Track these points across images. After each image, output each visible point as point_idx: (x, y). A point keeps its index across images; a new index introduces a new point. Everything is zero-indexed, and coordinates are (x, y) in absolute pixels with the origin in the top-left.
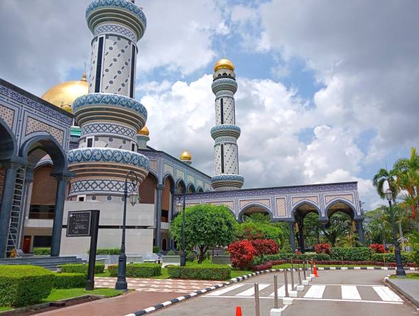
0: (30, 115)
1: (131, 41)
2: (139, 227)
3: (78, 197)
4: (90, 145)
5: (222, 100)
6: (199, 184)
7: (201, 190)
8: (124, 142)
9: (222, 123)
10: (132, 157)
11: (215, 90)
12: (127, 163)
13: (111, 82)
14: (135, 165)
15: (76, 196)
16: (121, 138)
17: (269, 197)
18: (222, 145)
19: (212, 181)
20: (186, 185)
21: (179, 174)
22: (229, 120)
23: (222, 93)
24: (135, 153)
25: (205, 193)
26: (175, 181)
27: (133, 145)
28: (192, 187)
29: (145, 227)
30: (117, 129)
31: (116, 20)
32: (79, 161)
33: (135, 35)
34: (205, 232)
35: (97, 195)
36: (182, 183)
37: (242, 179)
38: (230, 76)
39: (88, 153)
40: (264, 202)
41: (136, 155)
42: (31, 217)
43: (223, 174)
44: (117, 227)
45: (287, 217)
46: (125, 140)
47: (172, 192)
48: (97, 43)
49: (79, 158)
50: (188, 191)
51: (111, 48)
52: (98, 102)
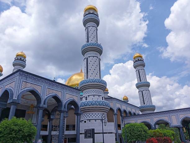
0: (67, 93)
1: (98, 57)
2: (109, 133)
3: (84, 121)
4: (86, 99)
5: (139, 71)
6: (133, 111)
7: (135, 114)
8: (99, 97)
9: (140, 81)
10: (103, 103)
11: (135, 67)
12: (101, 105)
13: (92, 74)
14: (104, 106)
15: (83, 121)
16: (98, 95)
17: (168, 115)
18: (142, 91)
19: (139, 109)
20: (127, 112)
21: (123, 107)
22: (144, 79)
23: (138, 68)
24: (104, 100)
25: (137, 115)
26: (122, 110)
27: (103, 97)
28: (130, 113)
29: (111, 133)
30: (94, 92)
31: (92, 51)
32: (83, 106)
33: (99, 55)
34: (135, 135)
35: (91, 120)
36: (125, 111)
37: (154, 107)
38: (141, 60)
39: (86, 103)
40: (165, 118)
41: (104, 102)
42: (67, 130)
43: (144, 105)
44: (100, 133)
45: (178, 125)
46: (99, 96)
47: (121, 116)
48: (86, 60)
49: (83, 105)
50: (129, 115)
51: (91, 61)
52: (88, 82)
